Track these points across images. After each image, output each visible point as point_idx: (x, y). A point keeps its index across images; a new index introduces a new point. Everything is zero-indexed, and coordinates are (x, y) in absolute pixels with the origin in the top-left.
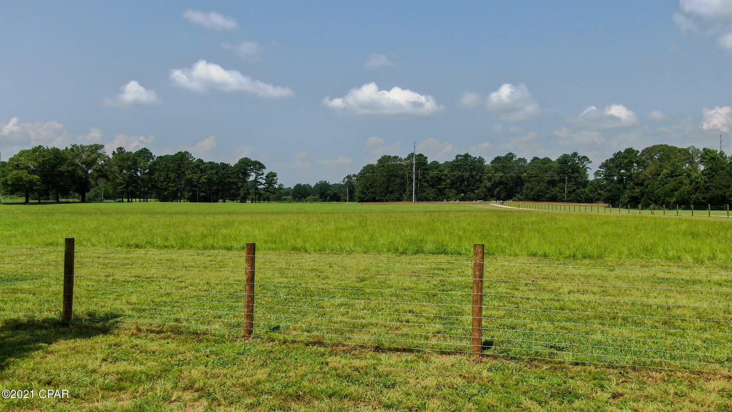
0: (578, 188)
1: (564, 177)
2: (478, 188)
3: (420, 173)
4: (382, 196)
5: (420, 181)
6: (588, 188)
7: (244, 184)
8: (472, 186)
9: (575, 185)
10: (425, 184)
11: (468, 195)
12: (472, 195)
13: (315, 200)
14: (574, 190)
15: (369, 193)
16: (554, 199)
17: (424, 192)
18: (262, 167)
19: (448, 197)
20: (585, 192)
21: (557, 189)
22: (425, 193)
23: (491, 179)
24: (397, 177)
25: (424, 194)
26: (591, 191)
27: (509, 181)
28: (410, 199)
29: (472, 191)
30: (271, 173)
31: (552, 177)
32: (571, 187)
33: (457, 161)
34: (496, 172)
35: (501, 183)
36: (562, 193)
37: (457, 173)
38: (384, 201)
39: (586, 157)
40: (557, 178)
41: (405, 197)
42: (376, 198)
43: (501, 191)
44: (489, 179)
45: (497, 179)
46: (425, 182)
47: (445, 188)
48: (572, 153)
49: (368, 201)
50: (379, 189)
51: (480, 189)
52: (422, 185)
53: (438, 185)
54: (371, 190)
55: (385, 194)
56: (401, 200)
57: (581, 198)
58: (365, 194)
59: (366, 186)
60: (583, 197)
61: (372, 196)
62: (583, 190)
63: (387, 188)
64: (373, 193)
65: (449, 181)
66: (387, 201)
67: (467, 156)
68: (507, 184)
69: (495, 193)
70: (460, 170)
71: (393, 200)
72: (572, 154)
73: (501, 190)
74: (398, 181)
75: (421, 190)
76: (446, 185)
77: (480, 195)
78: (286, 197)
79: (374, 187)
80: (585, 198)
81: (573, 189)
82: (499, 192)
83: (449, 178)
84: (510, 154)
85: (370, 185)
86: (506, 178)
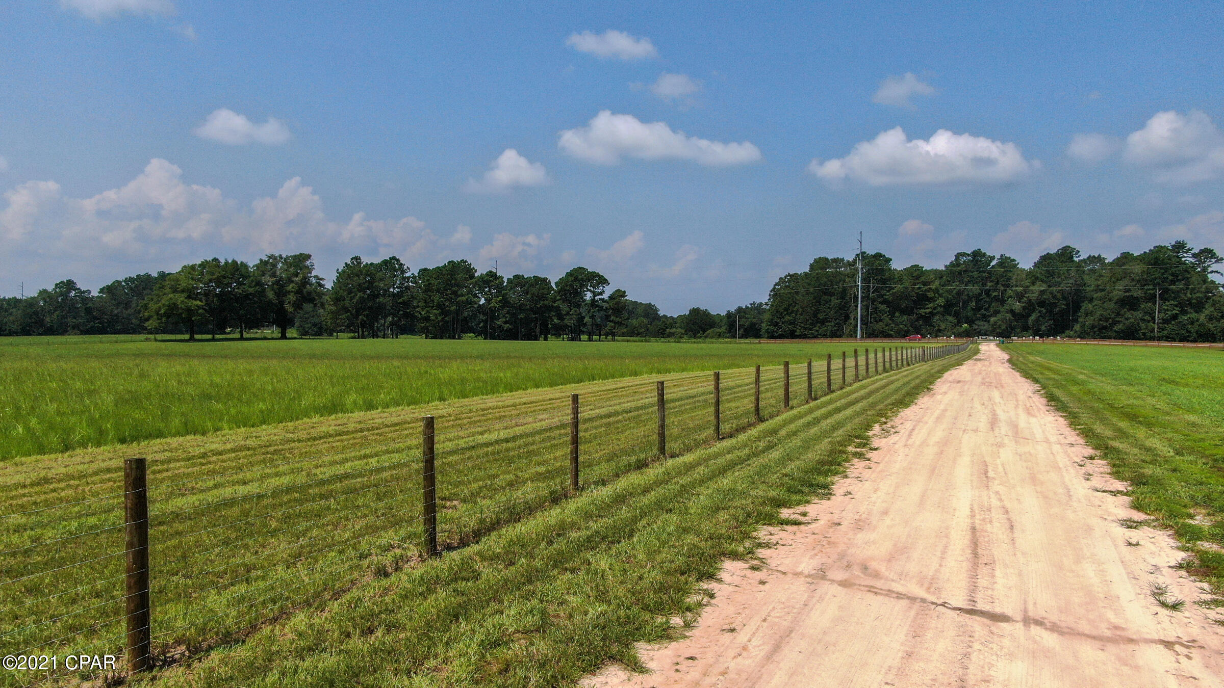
0: (1184, 312)
1: (1152, 292)
2: (997, 312)
3: (873, 287)
4: (805, 329)
5: (873, 301)
6: (1207, 312)
7: (571, 310)
8: (986, 310)
9: (1176, 306)
10: (883, 307)
11: (977, 327)
12: (985, 326)
13: (720, 335)
14: (1175, 317)
15: (783, 323)
16: (1130, 334)
17: (881, 321)
18: (603, 281)
19: (939, 331)
20: (1197, 321)
21: (1139, 314)
22: (881, 323)
23: (1023, 296)
24: (832, 295)
25: (879, 326)
26: (1210, 318)
27: (1057, 299)
28: (853, 335)
29: (985, 318)
30: (618, 291)
31: (1129, 291)
32: (1167, 310)
33: (955, 264)
34: (1033, 283)
35: (1042, 304)
36: (1149, 322)
37: (955, 287)
38: (809, 338)
39: (1210, 251)
40: (1137, 293)
41: (847, 329)
42: (795, 331)
43: (1041, 319)
44: (1020, 297)
45: (1034, 296)
46: (882, 303)
47: (932, 314)
48: (1173, 243)
49: (781, 337)
50: (801, 317)
51: (999, 316)
52: (876, 308)
53: (920, 309)
54: (787, 318)
55: (812, 324)
56: (840, 336)
57: (1190, 332)
58: (776, 324)
59: (778, 312)
60: (1192, 331)
61: (787, 328)
62: (1194, 315)
63: (815, 316)
64: (791, 323)
65: (941, 301)
66: (816, 337)
67: (977, 254)
68: (1055, 305)
69: (1030, 322)
70: (961, 282)
71: (825, 336)
72: (1173, 246)
73: (1041, 316)
74: (835, 301)
75: (875, 318)
76: (935, 308)
77: (1000, 327)
78: (673, 331)
79: (792, 313)
80: (1197, 332)
81: (1173, 315)
82: (1037, 320)
83: (940, 295)
84: (1066, 248)
85: (786, 309)
86: (1051, 293)
